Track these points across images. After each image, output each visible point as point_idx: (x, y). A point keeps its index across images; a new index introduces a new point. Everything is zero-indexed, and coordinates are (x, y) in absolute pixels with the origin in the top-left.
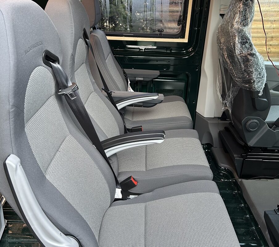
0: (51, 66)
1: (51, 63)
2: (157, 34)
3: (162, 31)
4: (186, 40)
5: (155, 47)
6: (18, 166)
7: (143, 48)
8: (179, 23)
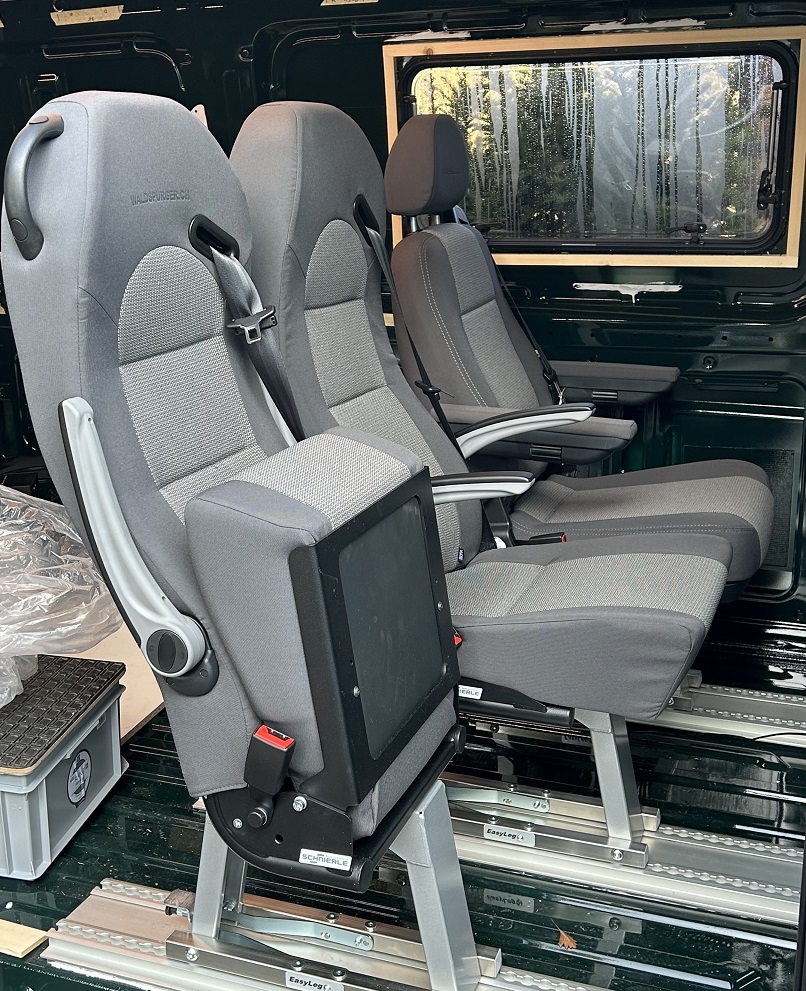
0: (211, 258)
1: (213, 249)
2: (682, 242)
3: (699, 231)
4: (790, 260)
5: (676, 288)
6: (86, 419)
7: (631, 290)
8: (762, 197)
